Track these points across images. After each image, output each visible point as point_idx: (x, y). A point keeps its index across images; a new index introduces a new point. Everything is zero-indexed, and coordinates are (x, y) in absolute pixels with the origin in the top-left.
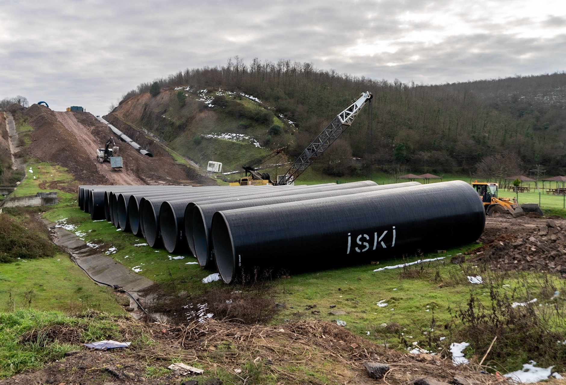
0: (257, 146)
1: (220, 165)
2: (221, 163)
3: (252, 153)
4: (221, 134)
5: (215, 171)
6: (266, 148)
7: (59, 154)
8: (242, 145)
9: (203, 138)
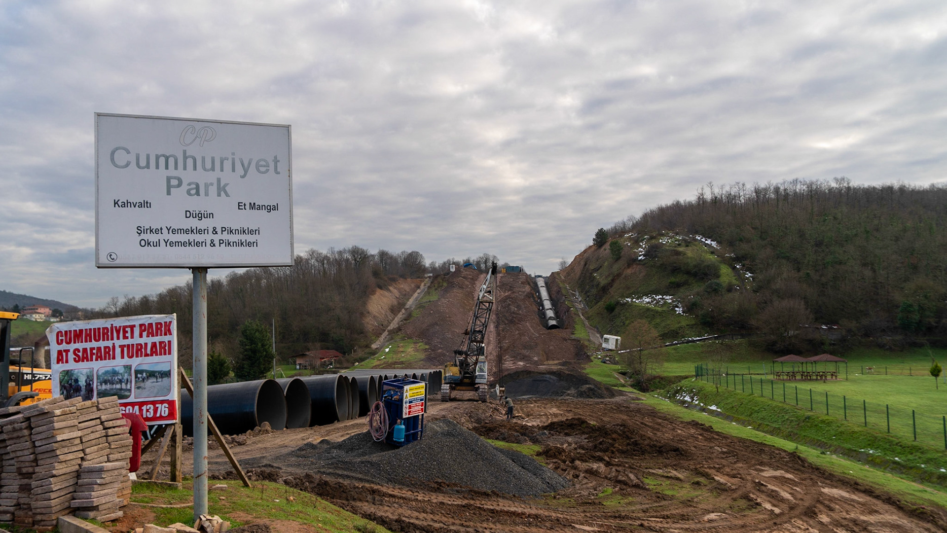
0: (678, 312)
1: (617, 340)
2: (619, 338)
3: (668, 322)
4: (642, 297)
5: (610, 348)
6: (690, 314)
7: (428, 330)
8: (657, 312)
9: (618, 303)
